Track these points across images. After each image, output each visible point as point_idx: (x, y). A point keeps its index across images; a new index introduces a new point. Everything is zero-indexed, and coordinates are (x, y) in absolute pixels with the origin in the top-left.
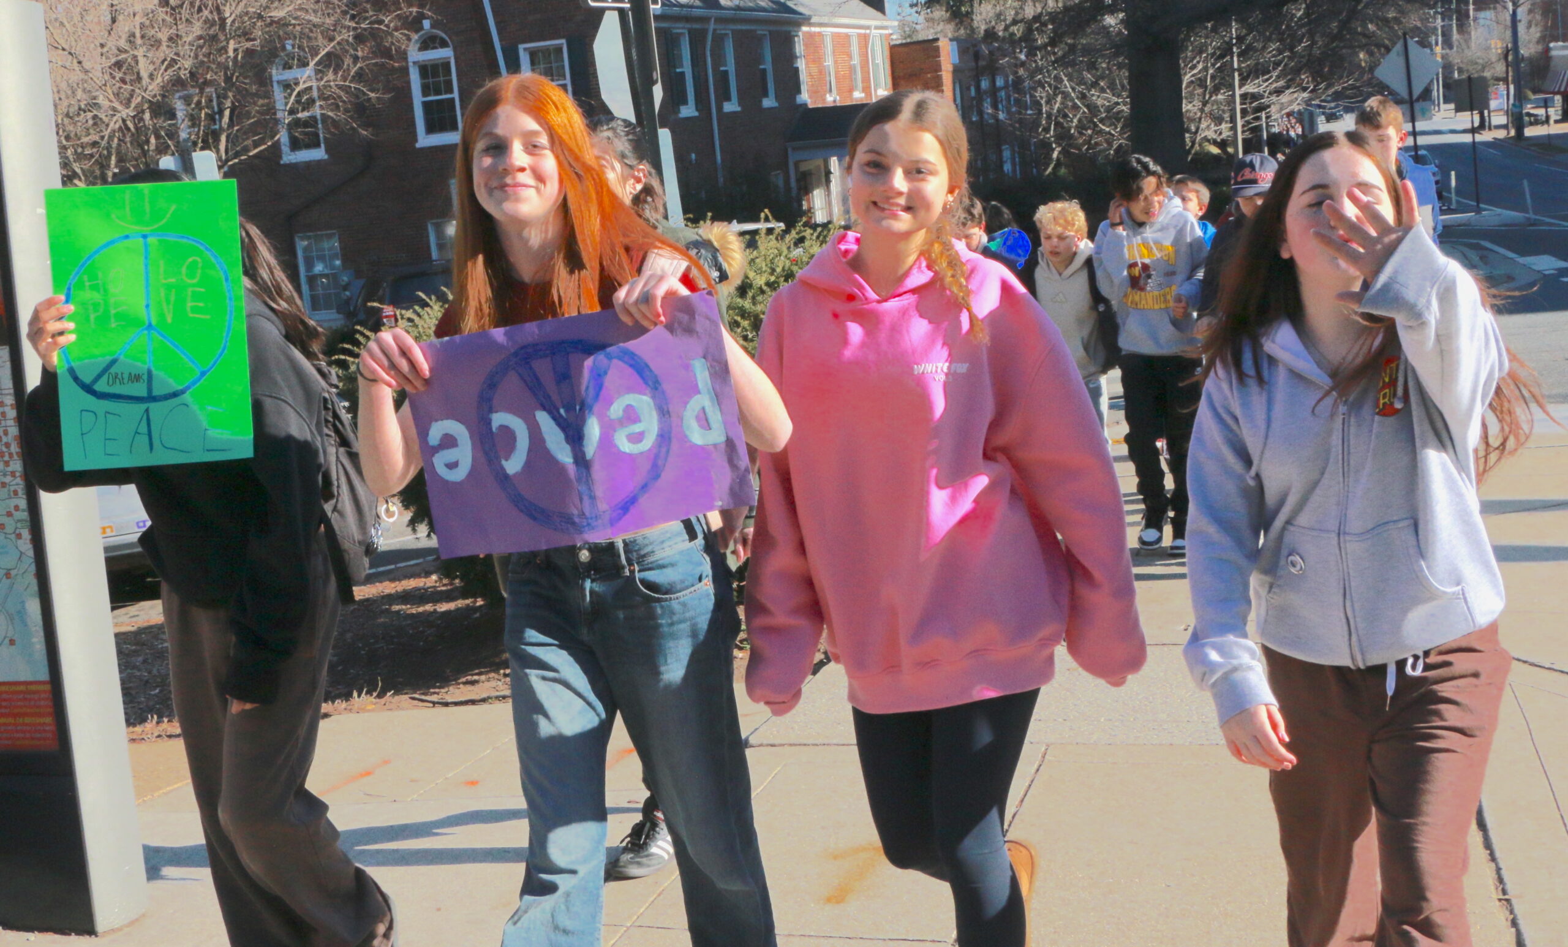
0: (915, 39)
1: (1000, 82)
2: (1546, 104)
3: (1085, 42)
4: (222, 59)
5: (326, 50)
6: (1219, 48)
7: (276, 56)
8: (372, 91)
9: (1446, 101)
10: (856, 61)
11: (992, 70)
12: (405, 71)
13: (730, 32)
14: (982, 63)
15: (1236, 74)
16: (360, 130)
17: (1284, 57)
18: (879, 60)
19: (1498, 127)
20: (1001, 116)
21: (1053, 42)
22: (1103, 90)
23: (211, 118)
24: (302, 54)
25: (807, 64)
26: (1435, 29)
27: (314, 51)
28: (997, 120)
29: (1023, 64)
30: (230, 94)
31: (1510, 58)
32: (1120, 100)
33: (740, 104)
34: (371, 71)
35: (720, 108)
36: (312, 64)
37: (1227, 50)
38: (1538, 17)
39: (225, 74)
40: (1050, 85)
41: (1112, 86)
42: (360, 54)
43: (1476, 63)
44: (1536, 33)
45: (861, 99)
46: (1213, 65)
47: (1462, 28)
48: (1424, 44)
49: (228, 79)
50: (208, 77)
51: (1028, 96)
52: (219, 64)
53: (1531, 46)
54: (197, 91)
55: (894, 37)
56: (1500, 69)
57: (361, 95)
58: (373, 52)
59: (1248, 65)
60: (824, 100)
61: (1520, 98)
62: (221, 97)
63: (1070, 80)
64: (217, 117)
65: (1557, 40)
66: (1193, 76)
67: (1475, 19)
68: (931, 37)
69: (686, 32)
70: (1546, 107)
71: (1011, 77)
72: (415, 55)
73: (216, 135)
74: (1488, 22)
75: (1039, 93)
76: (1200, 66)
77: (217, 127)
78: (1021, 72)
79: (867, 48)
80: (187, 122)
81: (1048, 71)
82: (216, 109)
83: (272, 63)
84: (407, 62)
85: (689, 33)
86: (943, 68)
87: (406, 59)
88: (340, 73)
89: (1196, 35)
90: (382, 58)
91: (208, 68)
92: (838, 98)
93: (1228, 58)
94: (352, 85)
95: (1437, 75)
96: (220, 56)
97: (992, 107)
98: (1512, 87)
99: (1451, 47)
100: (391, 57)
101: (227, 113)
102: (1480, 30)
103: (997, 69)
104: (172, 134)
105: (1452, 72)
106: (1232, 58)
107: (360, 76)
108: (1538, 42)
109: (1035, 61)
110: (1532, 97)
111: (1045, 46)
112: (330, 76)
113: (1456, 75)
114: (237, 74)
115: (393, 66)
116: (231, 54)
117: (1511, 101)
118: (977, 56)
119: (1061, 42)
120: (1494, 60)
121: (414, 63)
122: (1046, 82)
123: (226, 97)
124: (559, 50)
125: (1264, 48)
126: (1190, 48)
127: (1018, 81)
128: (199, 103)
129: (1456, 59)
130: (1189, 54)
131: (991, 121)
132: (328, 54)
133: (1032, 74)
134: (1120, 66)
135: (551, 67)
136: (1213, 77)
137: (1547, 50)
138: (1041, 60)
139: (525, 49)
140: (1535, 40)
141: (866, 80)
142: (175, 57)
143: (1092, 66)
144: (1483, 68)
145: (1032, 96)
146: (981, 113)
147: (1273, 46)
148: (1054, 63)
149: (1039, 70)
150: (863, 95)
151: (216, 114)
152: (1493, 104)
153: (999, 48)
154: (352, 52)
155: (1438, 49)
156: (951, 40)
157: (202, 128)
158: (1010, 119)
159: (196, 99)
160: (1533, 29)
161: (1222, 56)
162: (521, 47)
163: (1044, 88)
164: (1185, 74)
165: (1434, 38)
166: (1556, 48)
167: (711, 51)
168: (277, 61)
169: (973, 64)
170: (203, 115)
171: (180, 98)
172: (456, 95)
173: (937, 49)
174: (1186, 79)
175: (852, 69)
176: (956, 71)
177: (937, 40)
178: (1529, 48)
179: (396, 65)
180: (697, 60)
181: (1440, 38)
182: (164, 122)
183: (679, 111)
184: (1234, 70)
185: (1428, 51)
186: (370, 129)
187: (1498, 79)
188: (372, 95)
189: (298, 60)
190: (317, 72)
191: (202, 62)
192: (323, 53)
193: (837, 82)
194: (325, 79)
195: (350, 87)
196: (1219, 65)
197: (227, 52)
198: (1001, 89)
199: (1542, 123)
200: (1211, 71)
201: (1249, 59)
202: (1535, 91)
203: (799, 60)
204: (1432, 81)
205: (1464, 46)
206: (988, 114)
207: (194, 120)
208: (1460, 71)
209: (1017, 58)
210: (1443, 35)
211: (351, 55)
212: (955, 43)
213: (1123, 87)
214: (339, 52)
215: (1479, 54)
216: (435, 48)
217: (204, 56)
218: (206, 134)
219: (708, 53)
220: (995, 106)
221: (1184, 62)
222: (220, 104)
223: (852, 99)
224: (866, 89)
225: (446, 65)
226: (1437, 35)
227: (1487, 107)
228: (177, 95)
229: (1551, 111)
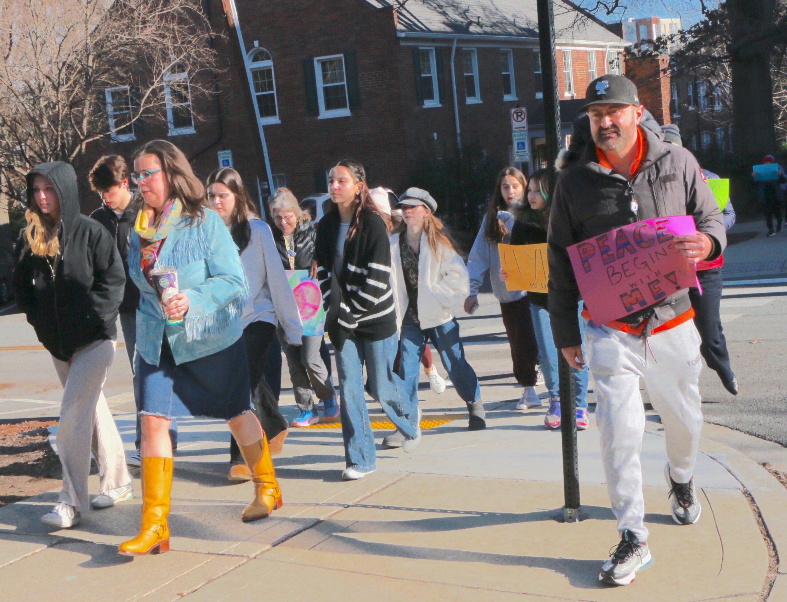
10: (593, 70)
13: (475, 49)
18: (615, 69)
33: (482, 99)
35: (462, 101)
69: (434, 49)
79: (603, 60)
85: (436, 50)
167: (454, 62)
173: (657, 62)
180: (442, 69)
183: (423, 104)
193: (575, 84)
219: (453, 64)
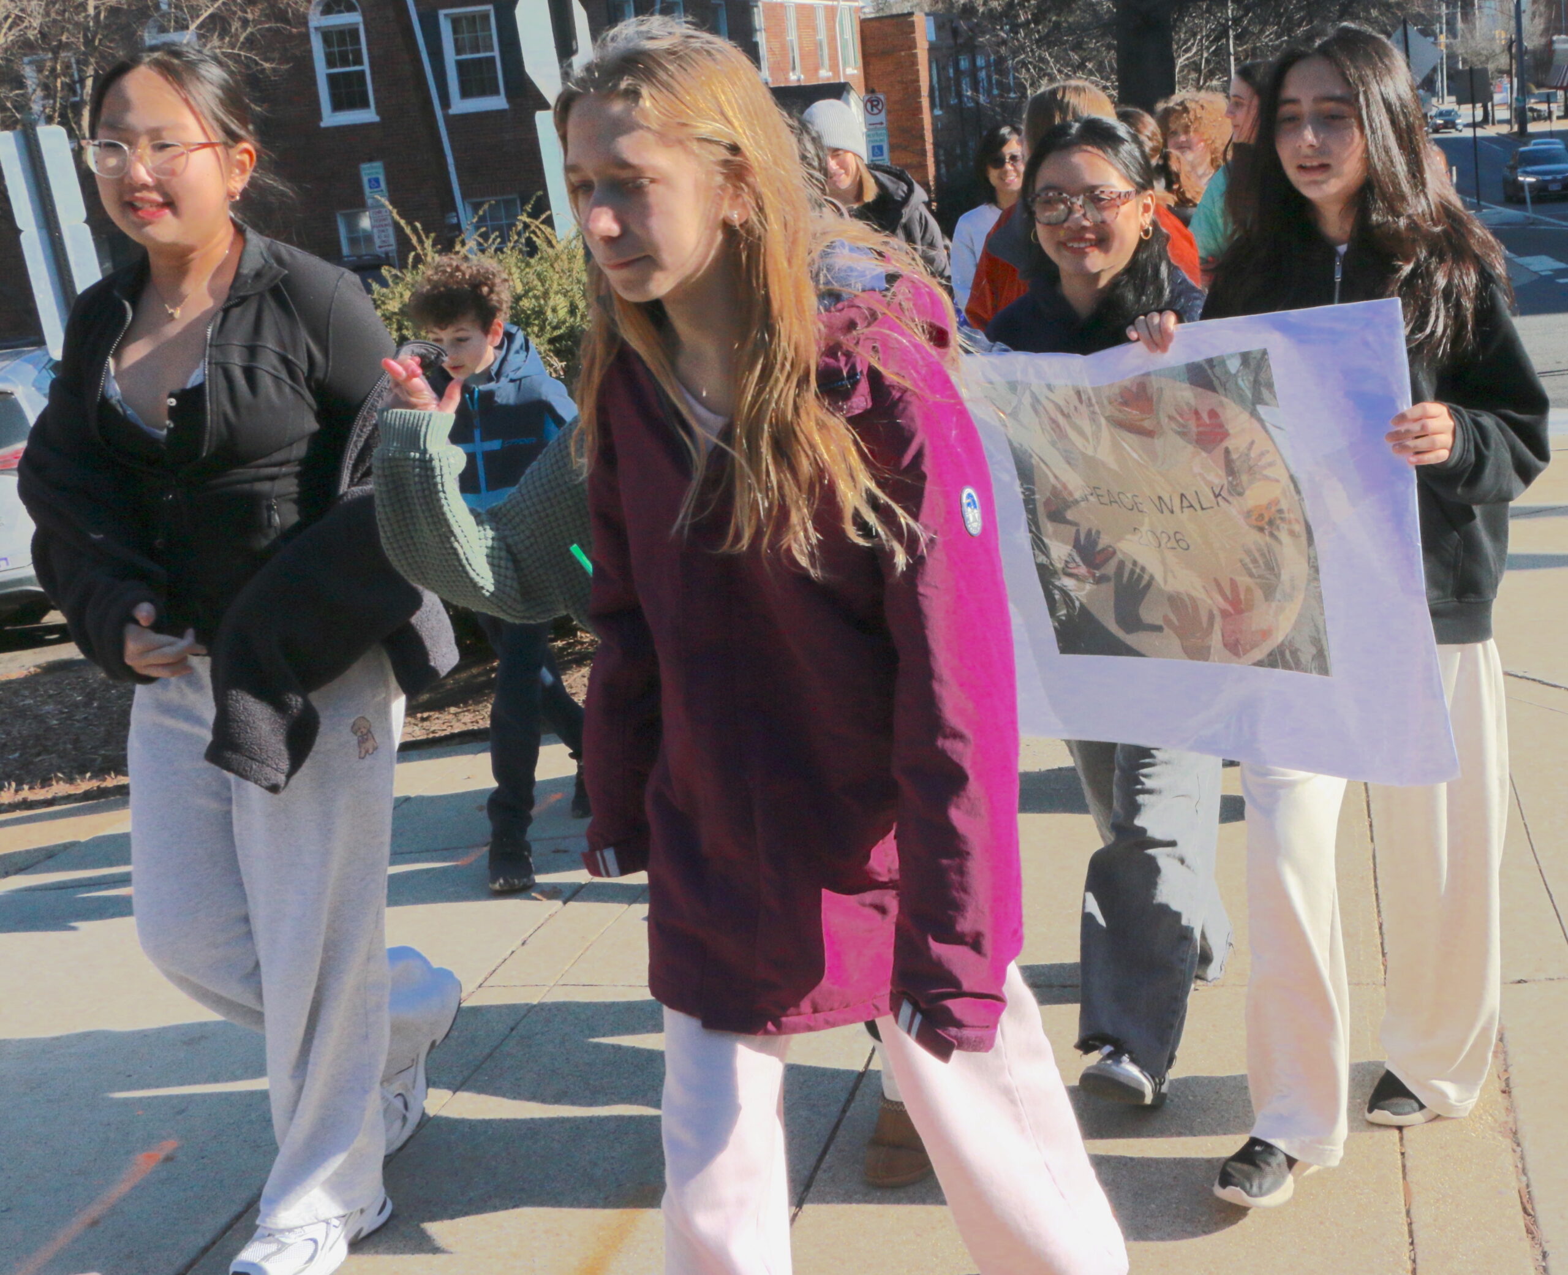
0: (887, 12)
1: (980, 62)
2: (1548, 99)
3: (1071, 20)
4: (81, 18)
5: (209, 11)
6: (1213, 30)
7: (150, 16)
8: (266, 60)
9: (1450, 93)
10: (822, 36)
11: (972, 49)
12: (305, 38)
13: (680, 1)
14: (960, 41)
15: (1232, 58)
16: (253, 106)
17: (1282, 42)
18: (848, 36)
19: (1501, 122)
20: (982, 99)
21: (1036, 20)
22: (1091, 73)
23: (71, 88)
24: (179, 14)
25: (768, 41)
26: (1439, 16)
27: (195, 12)
28: (977, 103)
29: (1004, 42)
30: (92, 60)
31: (1514, 50)
32: (1109, 84)
34: (263, 36)
36: (193, 27)
37: (1224, 34)
38: (1542, 8)
39: (85, 36)
40: (1034, 68)
41: (1100, 68)
42: (250, 16)
43: (1480, 54)
44: (1540, 24)
45: (828, 78)
46: (1208, 48)
47: (1466, 17)
48: (1426, 32)
49: (88, 42)
50: (64, 38)
51: (1011, 77)
52: (77, 24)
53: (1534, 38)
54: (50, 55)
55: (866, 10)
56: (1503, 61)
57: (253, 66)
58: (266, 15)
59: (1245, 50)
60: (787, 79)
61: (1524, 93)
62: (82, 63)
63: (1057, 61)
64: (78, 86)
65: (1560, 33)
66: (1188, 59)
67: (1480, 7)
68: (906, 11)
70: (1549, 102)
71: (992, 57)
72: (317, 20)
73: (77, 108)
74: (1493, 12)
75: (1023, 75)
76: (1194, 50)
77: (77, 99)
78: (1003, 50)
79: (834, 22)
80: (39, 93)
81: (1032, 50)
82: (76, 77)
83: (143, 24)
84: (307, 27)
85: (634, 1)
86: (918, 45)
87: (305, 23)
88: (227, 39)
89: (1190, 15)
90: (277, 21)
91: (63, 27)
92: (802, 77)
93: (1224, 41)
94: (242, 53)
95: (1442, 64)
96: (78, 14)
97: (972, 89)
98: (1515, 80)
99: (1455, 36)
100: (287, 21)
101: (89, 82)
102: (1484, 20)
103: (975, 47)
104: (22, 106)
105: (1457, 62)
106: (1228, 41)
107: (250, 43)
108: (1541, 35)
109: (1018, 40)
110: (1536, 92)
111: (1028, 22)
112: (216, 42)
113: (1460, 66)
114: (99, 36)
115: (290, 32)
116: (91, 11)
117: (1515, 95)
118: (955, 32)
119: (1045, 19)
120: (1498, 51)
121: (316, 29)
122: (1030, 63)
123: (86, 63)
124: (485, 17)
125: (1262, 31)
126: (1184, 30)
127: (1001, 60)
128: (53, 70)
129: (1460, 50)
130: (1182, 36)
131: (971, 105)
132: (212, 16)
133: (1015, 53)
134: (1109, 47)
135: (477, 37)
136: (1208, 61)
137: (1551, 43)
138: (1024, 38)
139: (446, 15)
140: (1539, 32)
141: (833, 58)
142: (20, 14)
143: (1078, 47)
144: (1488, 59)
145: (1015, 78)
146: (959, 95)
147: (1271, 30)
148: (1037, 41)
149: (1022, 48)
150: (830, 74)
151: (74, 82)
152: (1497, 97)
153: (977, 24)
154: (240, 13)
155: (1442, 39)
156: (927, 15)
157: (58, 100)
158: (990, 103)
159: (49, 64)
160: (1537, 21)
161: (1217, 39)
162: (442, 13)
163: (1028, 70)
164: (1179, 56)
165: (1438, 25)
166: (1559, 41)
168: (151, 22)
169: (951, 42)
170: (59, 84)
171: (30, 63)
172: (366, 67)
173: (912, 24)
174: (1180, 62)
175: (820, 45)
176: (932, 49)
177: (911, 14)
178: (1532, 41)
179: (294, 30)
181: (1444, 27)
182: (12, 90)
184: (1229, 54)
185: (1432, 39)
186: (265, 105)
187: (1501, 72)
188: (267, 65)
189: (176, 22)
190: (200, 37)
191: (55, 21)
192: (206, 15)
193: (802, 59)
194: (209, 46)
195: (239, 55)
196: (1213, 48)
197: (85, 10)
198: (982, 68)
199: (1545, 119)
200: (1205, 55)
201: (1246, 43)
202: (1539, 86)
203: (758, 33)
204: (1434, 70)
205: (1468, 36)
206: (968, 97)
207: (48, 90)
208: (1464, 61)
209: (998, 36)
210: (1448, 23)
211: (240, 18)
212: (931, 18)
213: (1112, 69)
214: (225, 13)
215: (1482, 45)
216: (340, 12)
217: (57, 13)
218: (64, 108)
220: (975, 87)
221: (1177, 43)
222: (80, 71)
223: (818, 79)
224: (834, 67)
225: (353, 33)
226: (1441, 23)
227: (1491, 99)
228: (26, 59)
229: (1554, 106)
